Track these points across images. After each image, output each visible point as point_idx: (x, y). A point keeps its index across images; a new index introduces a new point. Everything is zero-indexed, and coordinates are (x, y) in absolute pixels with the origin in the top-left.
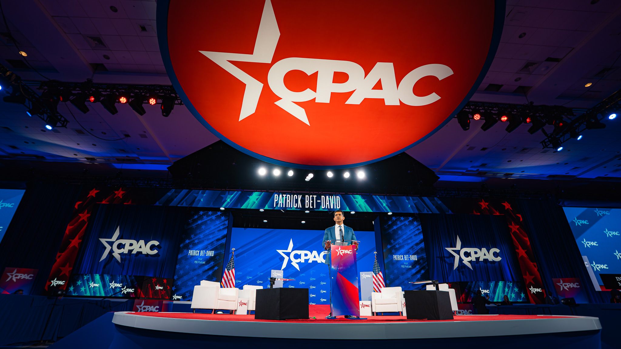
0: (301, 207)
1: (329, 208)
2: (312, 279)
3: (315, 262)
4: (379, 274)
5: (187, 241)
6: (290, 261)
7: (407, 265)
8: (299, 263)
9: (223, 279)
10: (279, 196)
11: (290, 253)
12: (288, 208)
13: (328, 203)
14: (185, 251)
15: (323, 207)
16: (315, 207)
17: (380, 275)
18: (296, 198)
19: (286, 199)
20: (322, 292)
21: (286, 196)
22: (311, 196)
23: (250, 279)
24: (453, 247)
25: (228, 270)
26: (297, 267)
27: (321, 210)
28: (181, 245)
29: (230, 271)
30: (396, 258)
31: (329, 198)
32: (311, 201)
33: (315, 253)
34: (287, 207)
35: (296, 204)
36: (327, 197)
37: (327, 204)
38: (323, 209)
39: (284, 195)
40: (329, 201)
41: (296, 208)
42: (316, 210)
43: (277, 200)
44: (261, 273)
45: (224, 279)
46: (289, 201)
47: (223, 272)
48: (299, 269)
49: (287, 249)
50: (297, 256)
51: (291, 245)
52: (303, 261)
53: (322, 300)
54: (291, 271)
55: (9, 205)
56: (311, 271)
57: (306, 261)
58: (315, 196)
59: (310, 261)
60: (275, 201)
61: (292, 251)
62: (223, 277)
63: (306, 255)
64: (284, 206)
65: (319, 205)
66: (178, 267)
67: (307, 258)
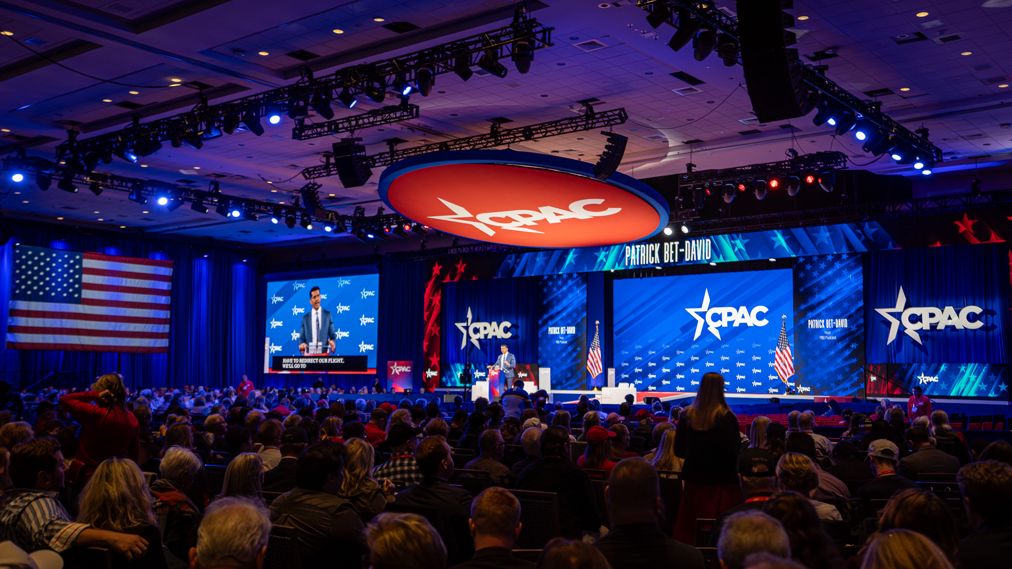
0: (659, 262)
1: (695, 259)
2: (739, 352)
3: (743, 326)
4: (786, 349)
5: (545, 317)
6: (706, 325)
7: (828, 336)
8: (720, 328)
9: (588, 362)
10: (631, 249)
11: (705, 313)
12: (643, 265)
13: (695, 253)
14: (544, 329)
15: (687, 260)
16: (676, 261)
17: (787, 352)
18: (653, 250)
19: (640, 252)
20: (755, 371)
21: (640, 248)
22: (672, 243)
23: (653, 354)
24: (888, 307)
25: (593, 349)
26: (717, 334)
27: (684, 263)
28: (540, 322)
29: (595, 352)
30: (812, 325)
31: (696, 243)
32: (672, 252)
33: (743, 309)
34: (642, 263)
35: (653, 258)
36: (693, 242)
37: (692, 253)
38: (687, 262)
39: (638, 247)
40: (696, 247)
41: (652, 264)
42: (677, 264)
43: (629, 256)
44: (667, 345)
45: (590, 362)
46: (644, 255)
47: (588, 352)
48: (719, 338)
49: (700, 306)
50: (716, 317)
51: (707, 300)
52: (725, 325)
53: (755, 384)
54: (708, 340)
55: (371, 294)
56: (739, 339)
57: (730, 323)
58: (677, 243)
59: (736, 325)
60: (627, 256)
61: (709, 309)
62: (587, 358)
63: (730, 314)
64: (638, 264)
65: (682, 256)
66: (540, 349)
67: (730, 319)
